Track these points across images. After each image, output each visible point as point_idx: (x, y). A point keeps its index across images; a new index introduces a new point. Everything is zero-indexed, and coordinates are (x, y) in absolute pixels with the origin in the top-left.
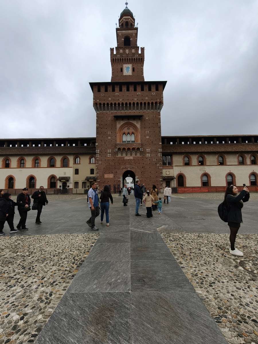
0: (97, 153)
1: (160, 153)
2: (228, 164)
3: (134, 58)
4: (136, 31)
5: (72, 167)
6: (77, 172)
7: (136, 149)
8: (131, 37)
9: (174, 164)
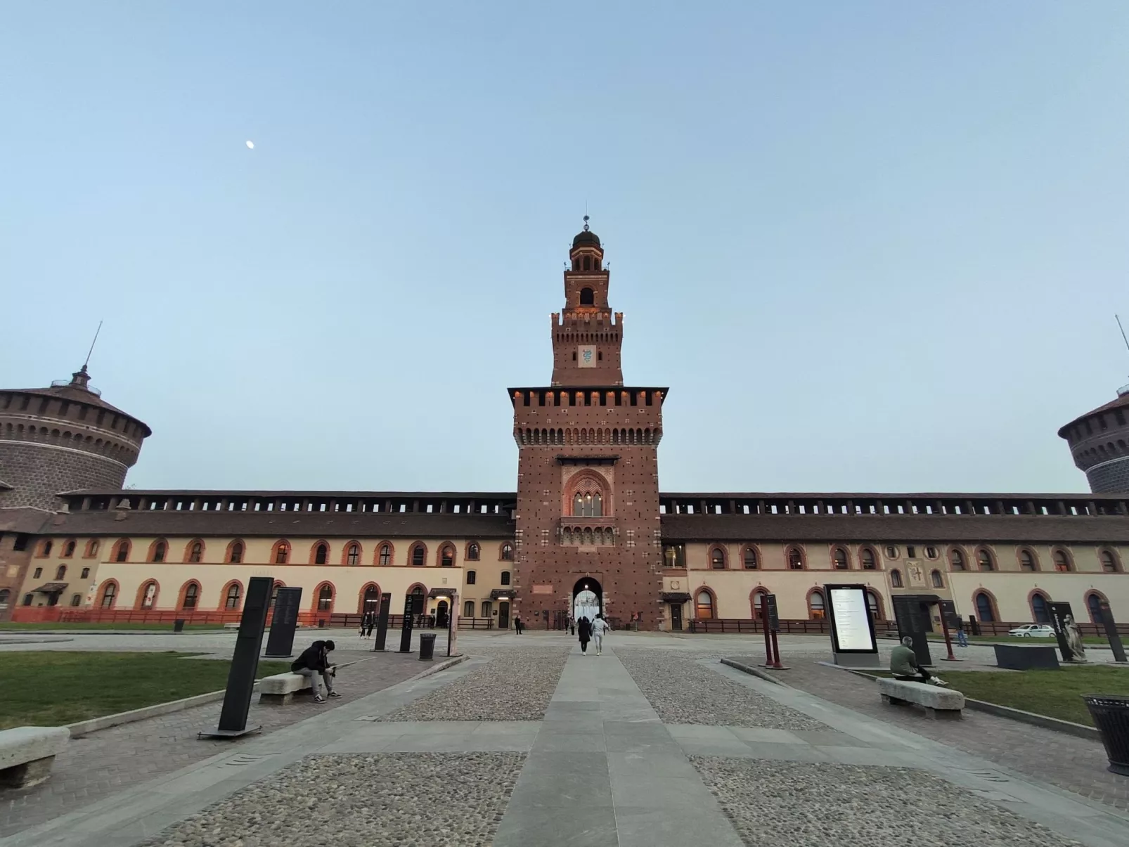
0: (519, 536)
1: (657, 540)
2: (811, 566)
3: (602, 335)
4: (606, 276)
5: (461, 566)
6: (471, 577)
7: (603, 530)
8: (594, 288)
9: (689, 566)
